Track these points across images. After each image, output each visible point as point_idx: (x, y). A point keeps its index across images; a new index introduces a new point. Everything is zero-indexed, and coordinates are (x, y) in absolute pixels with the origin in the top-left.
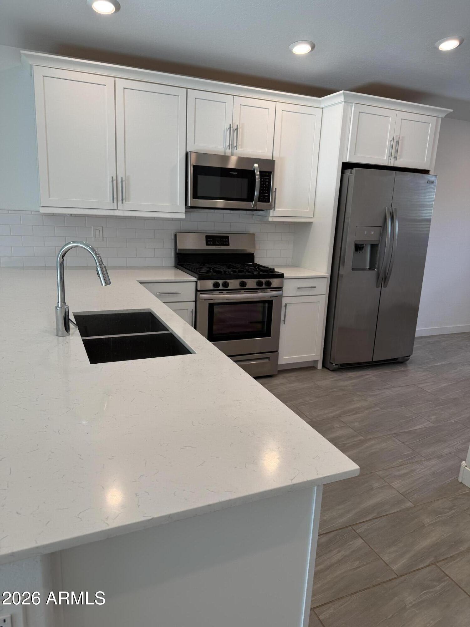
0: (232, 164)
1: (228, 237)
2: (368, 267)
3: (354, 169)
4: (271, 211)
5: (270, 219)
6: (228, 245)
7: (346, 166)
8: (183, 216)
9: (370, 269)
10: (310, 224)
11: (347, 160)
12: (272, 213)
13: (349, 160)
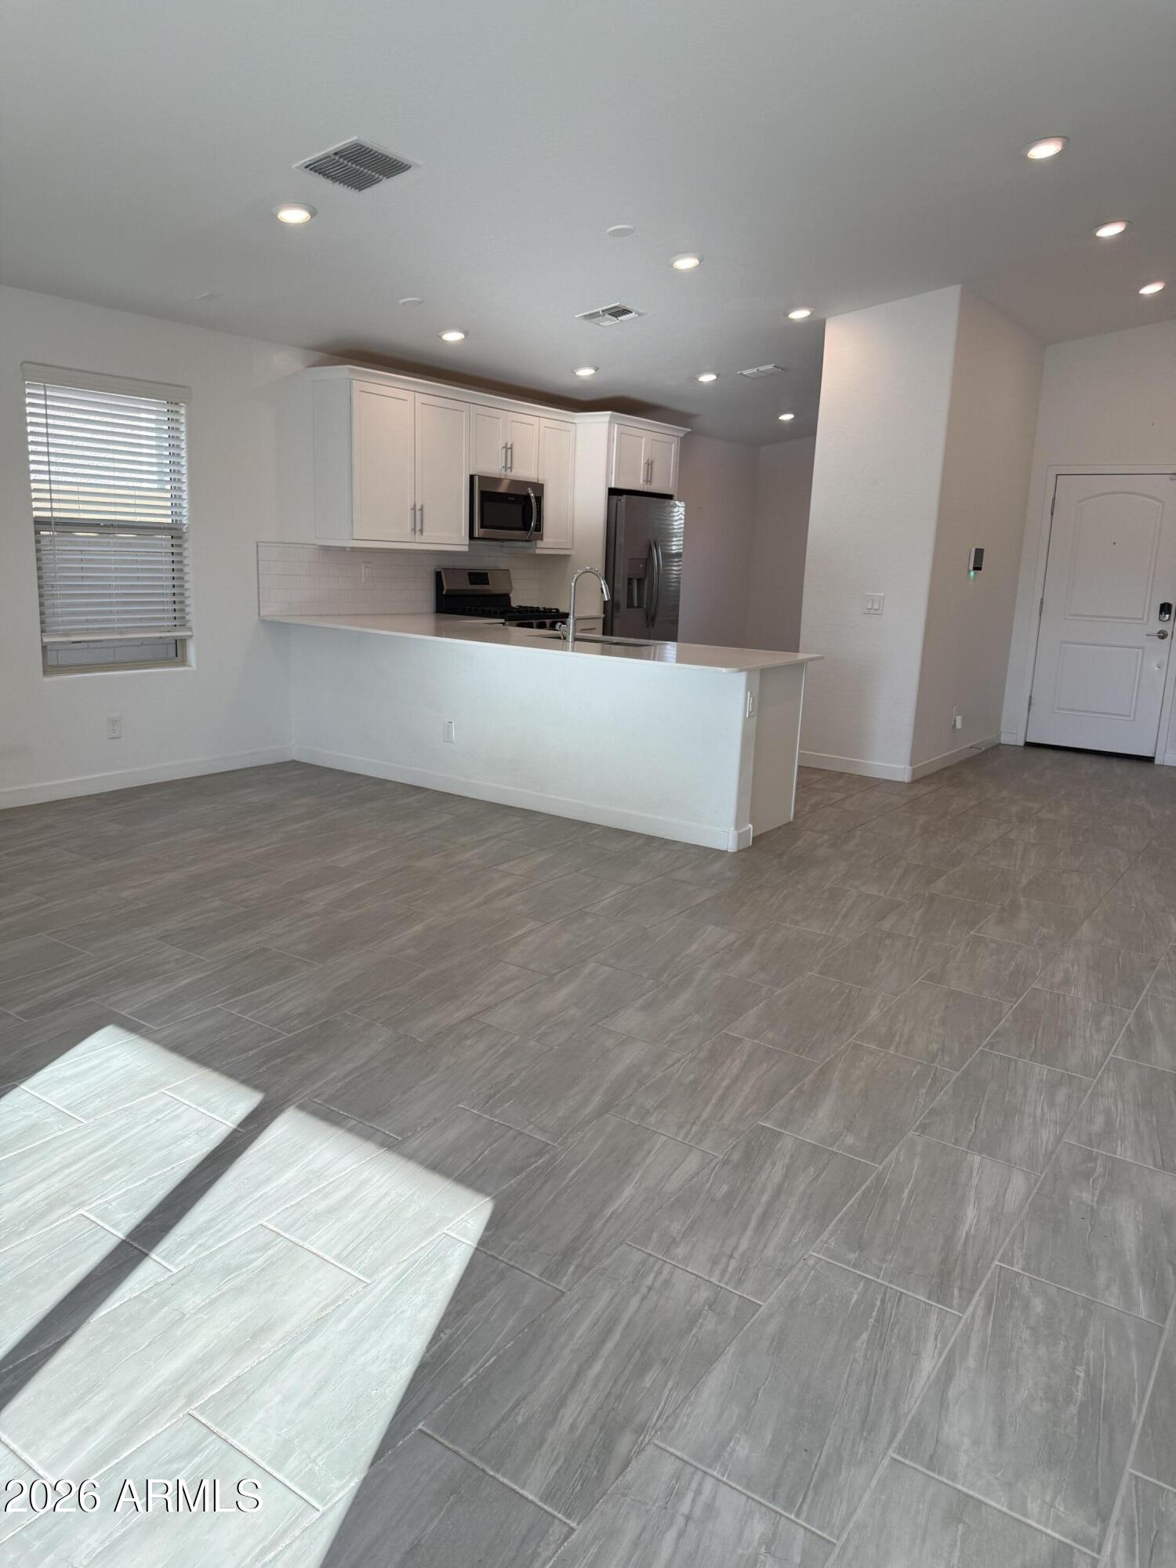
0: (502, 489)
1: (486, 574)
2: (636, 605)
3: (624, 496)
4: (538, 542)
5: (538, 552)
6: (488, 584)
7: (612, 492)
8: (466, 549)
9: (638, 607)
10: (567, 557)
11: (613, 486)
12: (540, 544)
13: (615, 483)
